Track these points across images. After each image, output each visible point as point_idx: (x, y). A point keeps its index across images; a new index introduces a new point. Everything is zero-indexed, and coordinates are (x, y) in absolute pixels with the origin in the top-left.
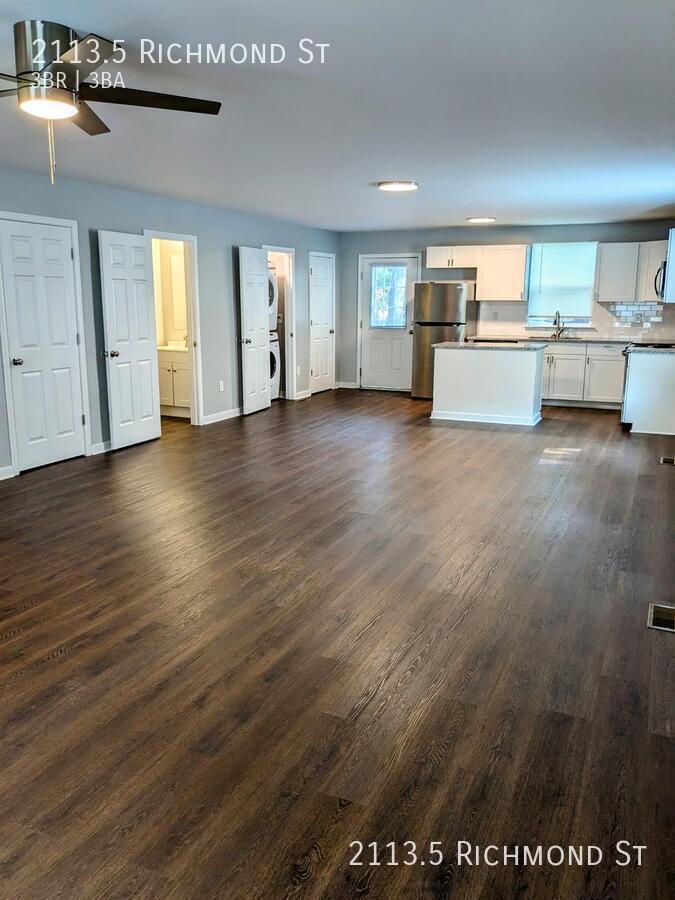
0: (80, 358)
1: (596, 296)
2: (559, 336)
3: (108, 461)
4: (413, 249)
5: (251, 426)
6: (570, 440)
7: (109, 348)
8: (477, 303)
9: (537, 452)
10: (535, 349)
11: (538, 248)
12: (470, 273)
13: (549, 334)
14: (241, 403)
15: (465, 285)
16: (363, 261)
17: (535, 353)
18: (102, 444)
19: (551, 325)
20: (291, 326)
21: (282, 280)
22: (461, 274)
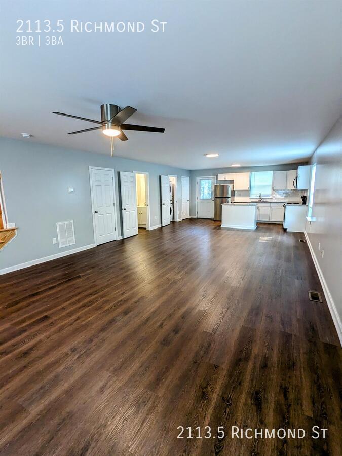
0: (115, 210)
1: (273, 188)
2: (261, 201)
3: (123, 242)
4: (213, 175)
5: (165, 230)
6: (267, 234)
7: (123, 207)
8: (234, 191)
9: (257, 238)
10: (255, 205)
11: (253, 173)
12: (232, 182)
13: (257, 200)
14: (161, 223)
15: (230, 186)
16: (198, 179)
17: (255, 206)
18: (121, 236)
19: (258, 197)
20: (176, 199)
21: (173, 185)
22: (229, 182)
